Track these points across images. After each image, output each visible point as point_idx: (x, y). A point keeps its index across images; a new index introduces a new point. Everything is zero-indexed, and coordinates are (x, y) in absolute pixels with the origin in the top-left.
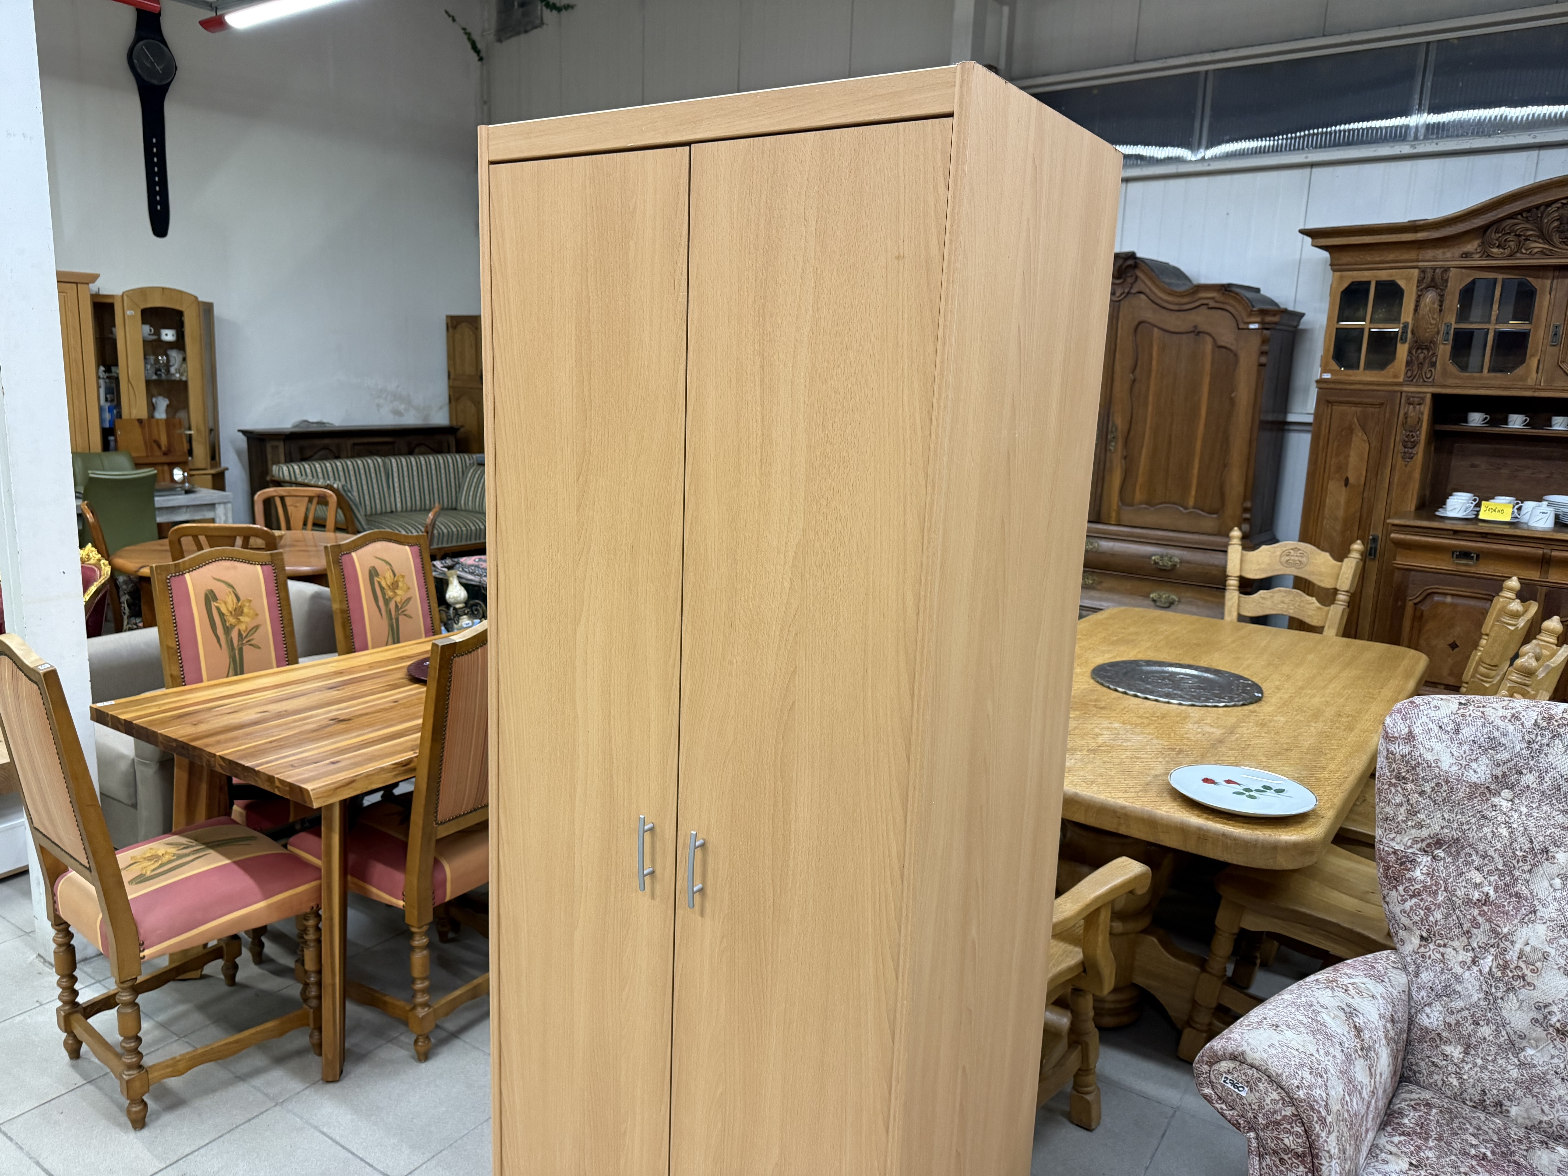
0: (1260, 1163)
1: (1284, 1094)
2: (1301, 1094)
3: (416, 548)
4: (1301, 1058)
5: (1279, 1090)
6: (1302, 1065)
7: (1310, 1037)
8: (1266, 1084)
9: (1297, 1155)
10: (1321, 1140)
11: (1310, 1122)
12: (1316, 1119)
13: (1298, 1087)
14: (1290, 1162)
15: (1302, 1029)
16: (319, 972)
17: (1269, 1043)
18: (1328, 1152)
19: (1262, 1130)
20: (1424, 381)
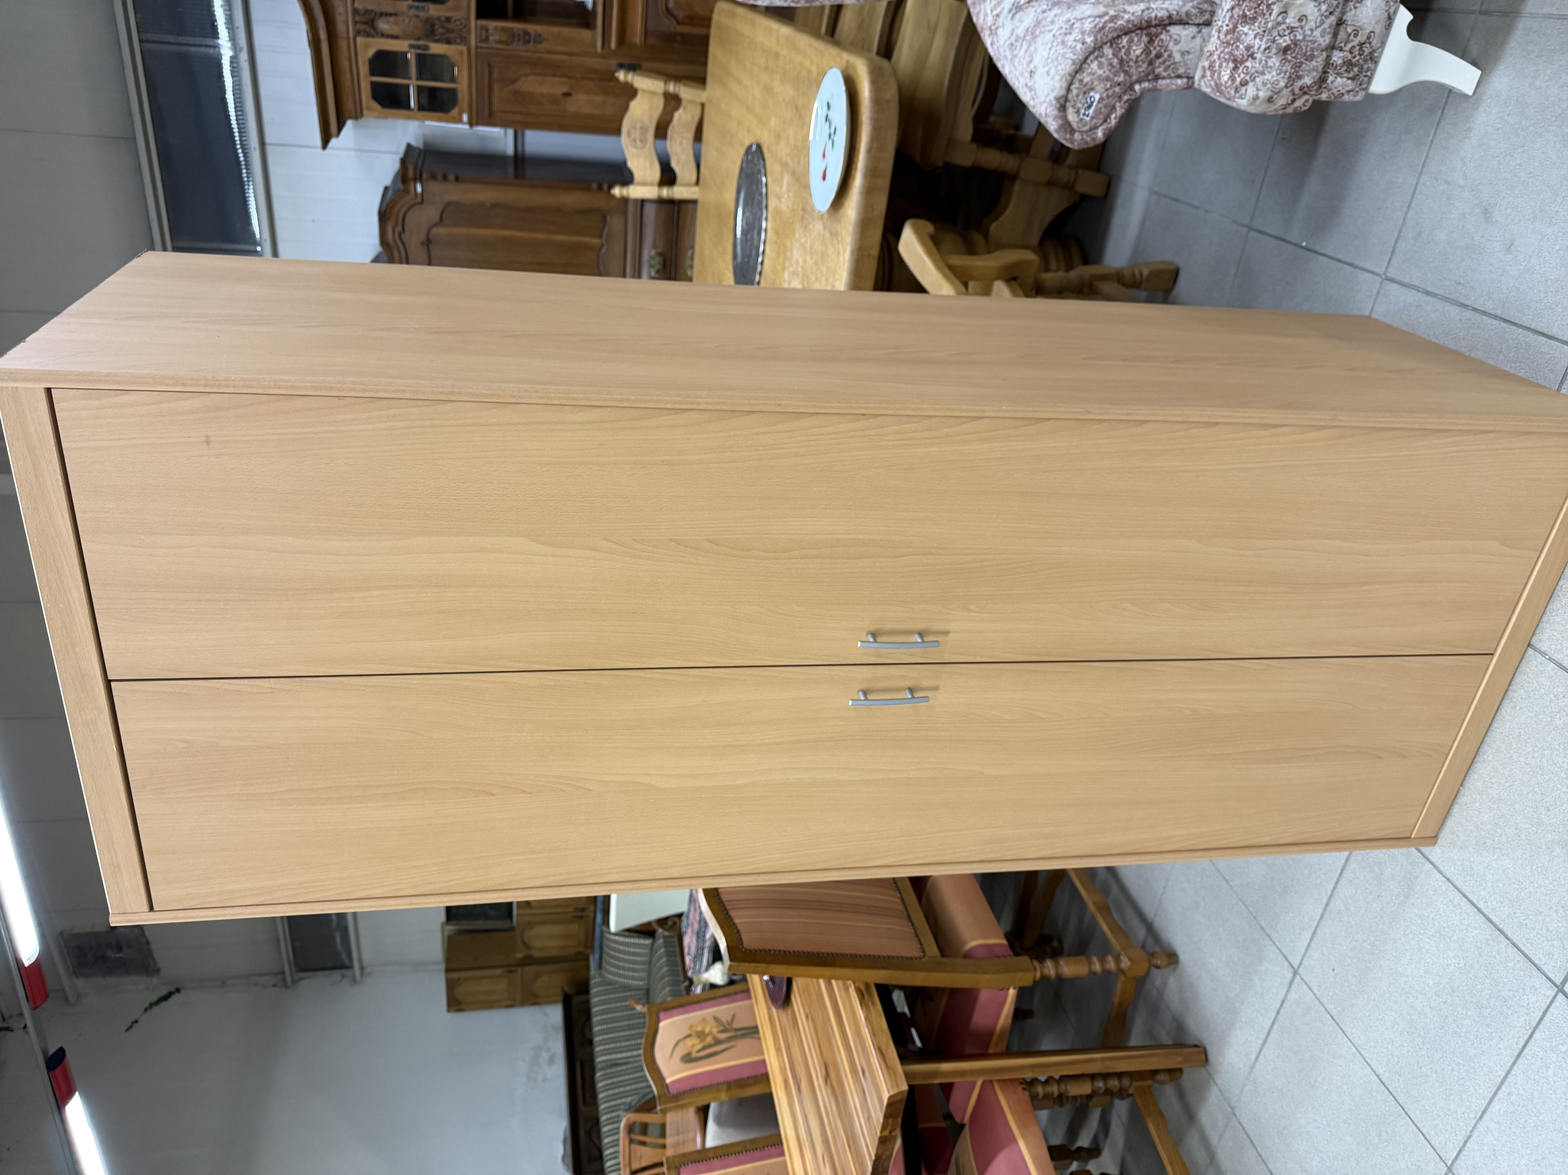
0: (1164, 78)
1: (1092, 57)
2: (1089, 40)
3: (662, 1015)
4: (1057, 45)
5: (1089, 61)
6: (1063, 43)
7: (1039, 40)
8: (1085, 75)
9: (1151, 41)
10: (1132, 18)
11: (1115, 29)
12: (1112, 25)
13: (1083, 43)
14: (1158, 48)
15: (1032, 49)
16: (1093, 1077)
17: (1046, 75)
18: (1143, 11)
19: (1130, 76)
20: (465, 26)
